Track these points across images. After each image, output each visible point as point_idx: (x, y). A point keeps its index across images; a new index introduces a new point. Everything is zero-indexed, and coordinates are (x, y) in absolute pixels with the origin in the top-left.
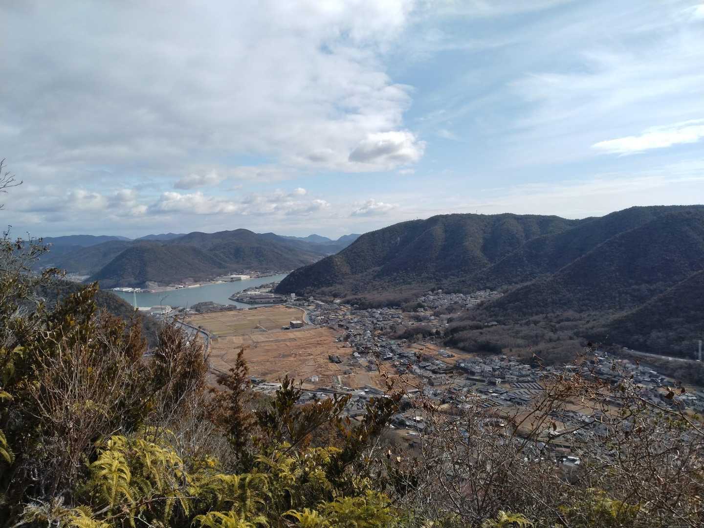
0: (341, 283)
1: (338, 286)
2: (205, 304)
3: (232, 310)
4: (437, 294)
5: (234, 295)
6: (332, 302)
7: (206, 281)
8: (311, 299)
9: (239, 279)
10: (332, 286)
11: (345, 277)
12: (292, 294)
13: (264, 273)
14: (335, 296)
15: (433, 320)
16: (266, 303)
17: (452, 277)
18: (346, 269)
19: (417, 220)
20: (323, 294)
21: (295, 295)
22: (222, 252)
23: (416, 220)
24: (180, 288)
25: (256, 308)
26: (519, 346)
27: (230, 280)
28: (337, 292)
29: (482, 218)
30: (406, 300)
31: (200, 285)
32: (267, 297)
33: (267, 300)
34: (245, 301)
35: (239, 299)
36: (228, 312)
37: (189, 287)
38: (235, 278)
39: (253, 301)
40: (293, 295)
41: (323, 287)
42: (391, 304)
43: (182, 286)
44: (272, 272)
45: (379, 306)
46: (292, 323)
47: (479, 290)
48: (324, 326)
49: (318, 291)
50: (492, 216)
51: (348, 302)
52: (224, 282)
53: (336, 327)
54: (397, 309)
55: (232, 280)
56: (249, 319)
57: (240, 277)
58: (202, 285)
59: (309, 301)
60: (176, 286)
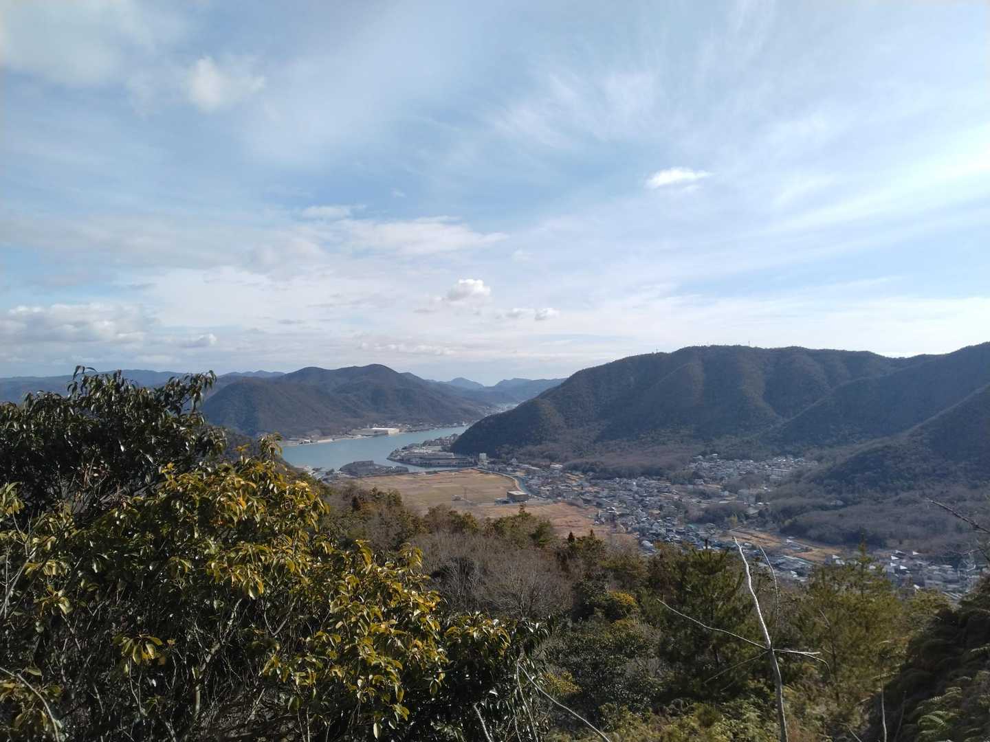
0: (555, 441)
1: (551, 445)
2: (363, 464)
3: (402, 474)
4: (712, 459)
5: (392, 454)
6: (548, 467)
7: (339, 434)
8: (514, 461)
9: (386, 433)
10: (541, 444)
11: (560, 432)
12: (481, 454)
13: (415, 426)
14: (553, 459)
15: (727, 497)
16: (447, 466)
17: (728, 436)
18: (558, 420)
19: (657, 353)
20: (531, 455)
21: (487, 455)
22: (355, 395)
23: (655, 352)
24: (306, 442)
25: (435, 472)
26: (915, 537)
27: (373, 434)
28: (551, 452)
29: (757, 351)
30: (671, 467)
31: (333, 439)
32: (445, 457)
33: (447, 461)
34: (414, 462)
35: (405, 459)
36: (399, 477)
37: (319, 441)
38: (380, 431)
39: (426, 462)
40: (483, 456)
41: (526, 444)
42: (649, 473)
43: (309, 441)
44: (426, 425)
45: (631, 475)
46: (511, 494)
47: (777, 455)
48: (560, 501)
49: (522, 451)
50: (771, 350)
51: (575, 468)
52: (365, 437)
53: (580, 502)
54: (659, 480)
55: (376, 434)
56: (434, 486)
57: (387, 431)
58: (336, 440)
59: (511, 464)
60: (301, 439)
